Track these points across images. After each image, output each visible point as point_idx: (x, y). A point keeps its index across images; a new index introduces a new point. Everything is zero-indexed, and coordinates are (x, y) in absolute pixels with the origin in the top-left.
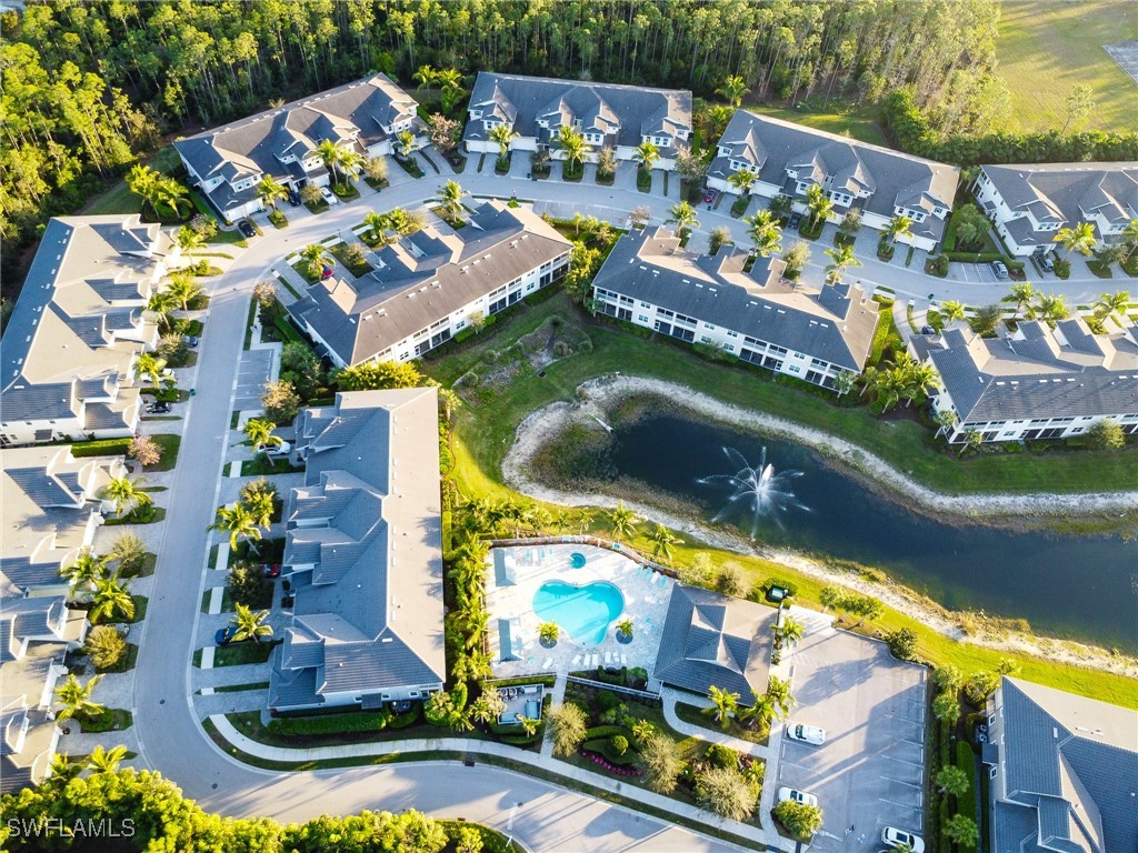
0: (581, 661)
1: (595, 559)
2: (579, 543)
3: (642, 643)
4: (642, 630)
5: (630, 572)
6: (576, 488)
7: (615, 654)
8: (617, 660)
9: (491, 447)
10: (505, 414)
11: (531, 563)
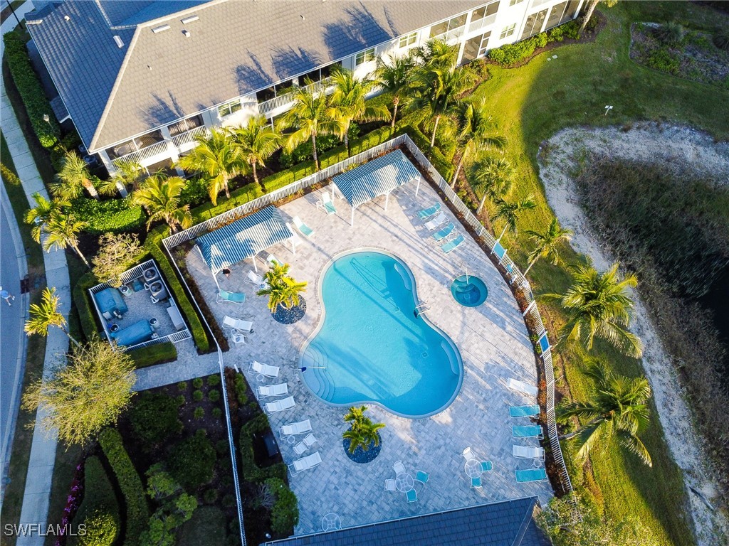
0: (270, 381)
1: (494, 319)
2: (507, 279)
3: (365, 488)
4: (393, 475)
5: (509, 396)
6: (616, 243)
7: (310, 440)
8: (299, 449)
9: (585, 102)
10: (656, 94)
11: (417, 221)
